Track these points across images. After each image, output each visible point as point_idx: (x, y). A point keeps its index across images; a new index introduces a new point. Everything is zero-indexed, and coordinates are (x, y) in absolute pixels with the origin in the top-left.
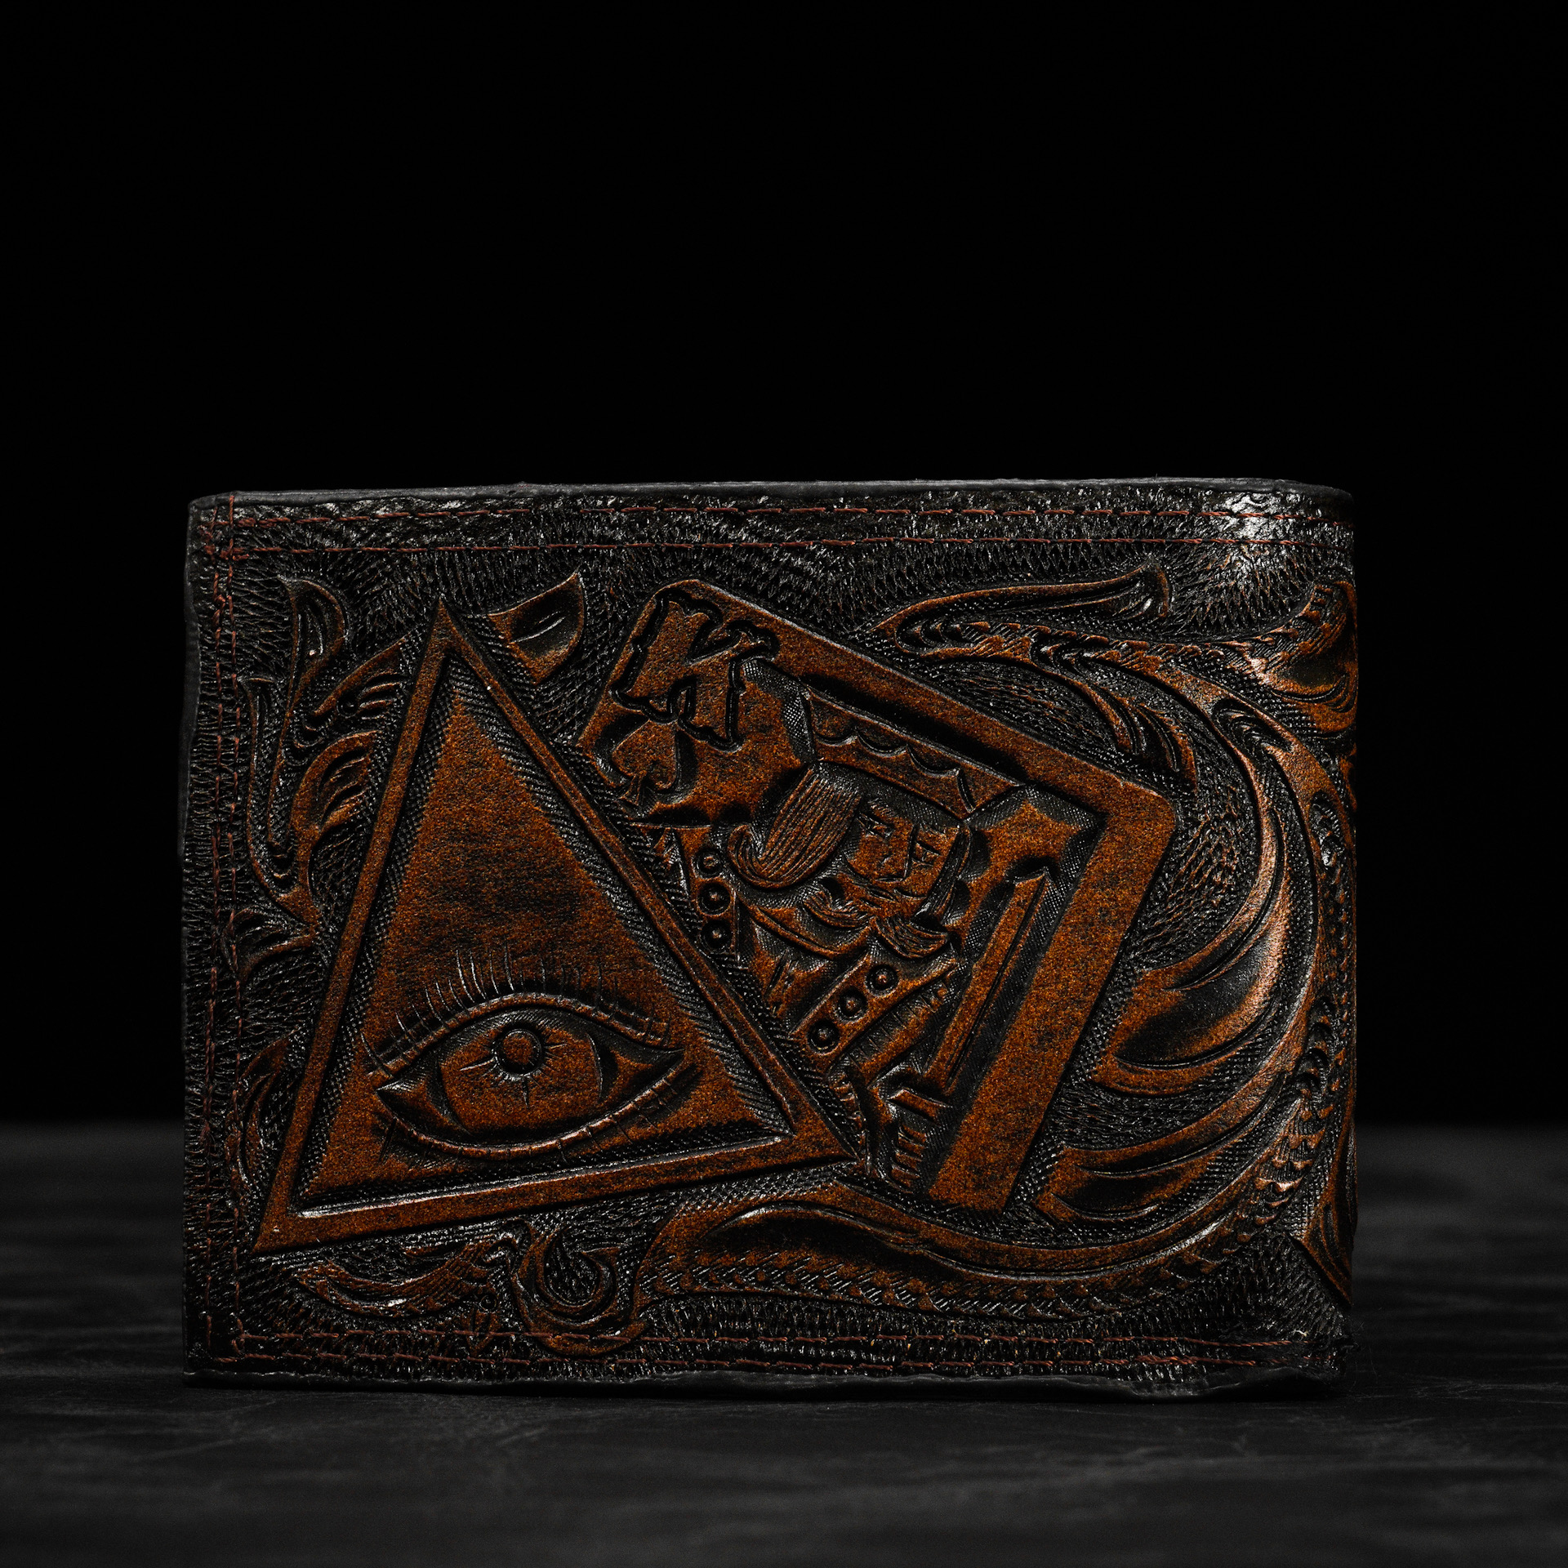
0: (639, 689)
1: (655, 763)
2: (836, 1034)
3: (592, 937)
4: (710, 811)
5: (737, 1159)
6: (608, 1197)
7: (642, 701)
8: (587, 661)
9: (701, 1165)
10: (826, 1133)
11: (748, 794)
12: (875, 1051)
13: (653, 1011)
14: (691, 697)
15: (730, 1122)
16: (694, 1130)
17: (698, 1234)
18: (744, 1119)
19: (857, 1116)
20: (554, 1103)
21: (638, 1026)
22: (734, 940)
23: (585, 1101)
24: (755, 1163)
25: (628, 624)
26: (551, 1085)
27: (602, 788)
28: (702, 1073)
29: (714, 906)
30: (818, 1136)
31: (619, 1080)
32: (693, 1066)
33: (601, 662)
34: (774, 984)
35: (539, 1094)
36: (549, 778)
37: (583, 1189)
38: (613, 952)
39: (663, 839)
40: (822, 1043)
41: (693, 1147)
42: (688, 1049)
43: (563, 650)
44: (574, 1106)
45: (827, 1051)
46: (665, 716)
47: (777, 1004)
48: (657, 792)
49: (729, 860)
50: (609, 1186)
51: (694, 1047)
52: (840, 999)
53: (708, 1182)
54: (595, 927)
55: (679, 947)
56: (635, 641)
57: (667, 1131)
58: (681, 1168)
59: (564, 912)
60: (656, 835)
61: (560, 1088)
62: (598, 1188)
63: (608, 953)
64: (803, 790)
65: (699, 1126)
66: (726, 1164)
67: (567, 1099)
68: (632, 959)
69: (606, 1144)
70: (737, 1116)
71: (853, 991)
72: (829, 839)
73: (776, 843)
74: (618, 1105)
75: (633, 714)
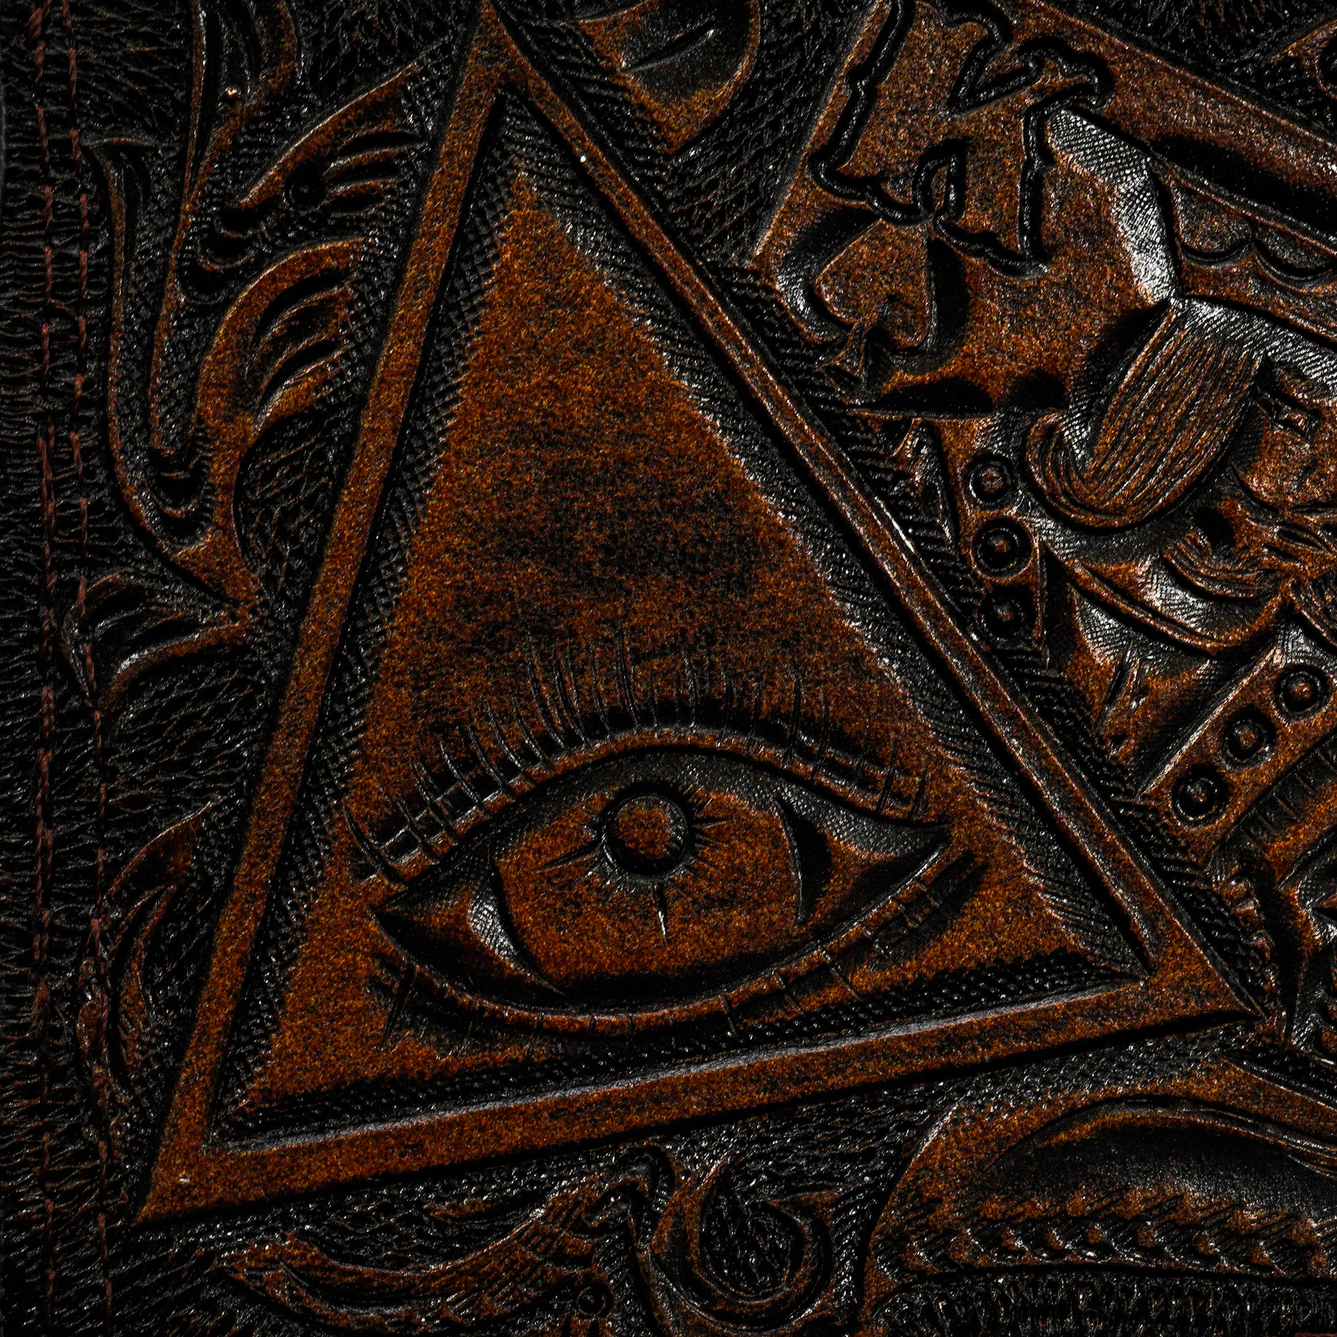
0: (859, 163)
1: (893, 299)
2: (1222, 792)
3: (782, 621)
4: (996, 389)
5: (1047, 1020)
6: (813, 1098)
7: (872, 184)
8: (764, 109)
9: (984, 1035)
10: (1208, 973)
11: (1061, 356)
12: (1293, 822)
13: (894, 755)
14: (958, 180)
15: (1038, 957)
16: (972, 972)
17: (980, 1162)
18: (1063, 949)
19: (1260, 940)
20: (716, 928)
21: (866, 783)
22: (1039, 622)
23: (771, 923)
24: (1082, 1028)
25: (834, 43)
26: (708, 897)
27: (796, 345)
28: (985, 866)
29: (995, 560)
30: (1193, 978)
31: (836, 887)
32: (969, 856)
33: (789, 111)
34: (1110, 701)
35: (686, 911)
36: (698, 326)
37: (772, 1086)
38: (821, 649)
39: (910, 442)
40: (1192, 807)
41: (969, 1005)
42: (960, 824)
43: (725, 89)
44: (752, 933)
45: (1205, 822)
46: (911, 215)
47: (1118, 741)
48: (895, 352)
49: (1028, 478)
50: (818, 1077)
51: (971, 819)
52: (1226, 728)
53: (997, 1067)
54: (785, 602)
55: (942, 637)
56: (855, 74)
57: (922, 976)
58: (952, 1039)
59: (729, 575)
60: (895, 432)
61: (726, 902)
62: (798, 1082)
63: (811, 651)
64: (1157, 348)
65: (981, 965)
66: (1032, 1033)
67: (740, 920)
68: (856, 660)
69: (813, 1002)
70: (1048, 945)
71: (1249, 713)
72: (1208, 441)
73: (1114, 447)
74: (831, 929)
75: (851, 208)
